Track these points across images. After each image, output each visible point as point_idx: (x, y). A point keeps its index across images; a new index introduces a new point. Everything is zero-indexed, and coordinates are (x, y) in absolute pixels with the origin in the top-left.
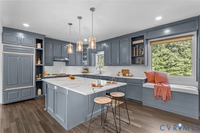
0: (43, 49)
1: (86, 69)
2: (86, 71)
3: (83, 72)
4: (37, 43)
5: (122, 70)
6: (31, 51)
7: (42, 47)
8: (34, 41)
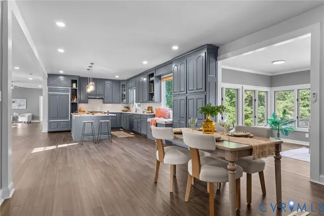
0: (78, 88)
1: (127, 107)
2: (127, 109)
3: (123, 111)
4: (72, 83)
5: (148, 107)
6: (67, 91)
7: (77, 87)
8: (70, 82)
